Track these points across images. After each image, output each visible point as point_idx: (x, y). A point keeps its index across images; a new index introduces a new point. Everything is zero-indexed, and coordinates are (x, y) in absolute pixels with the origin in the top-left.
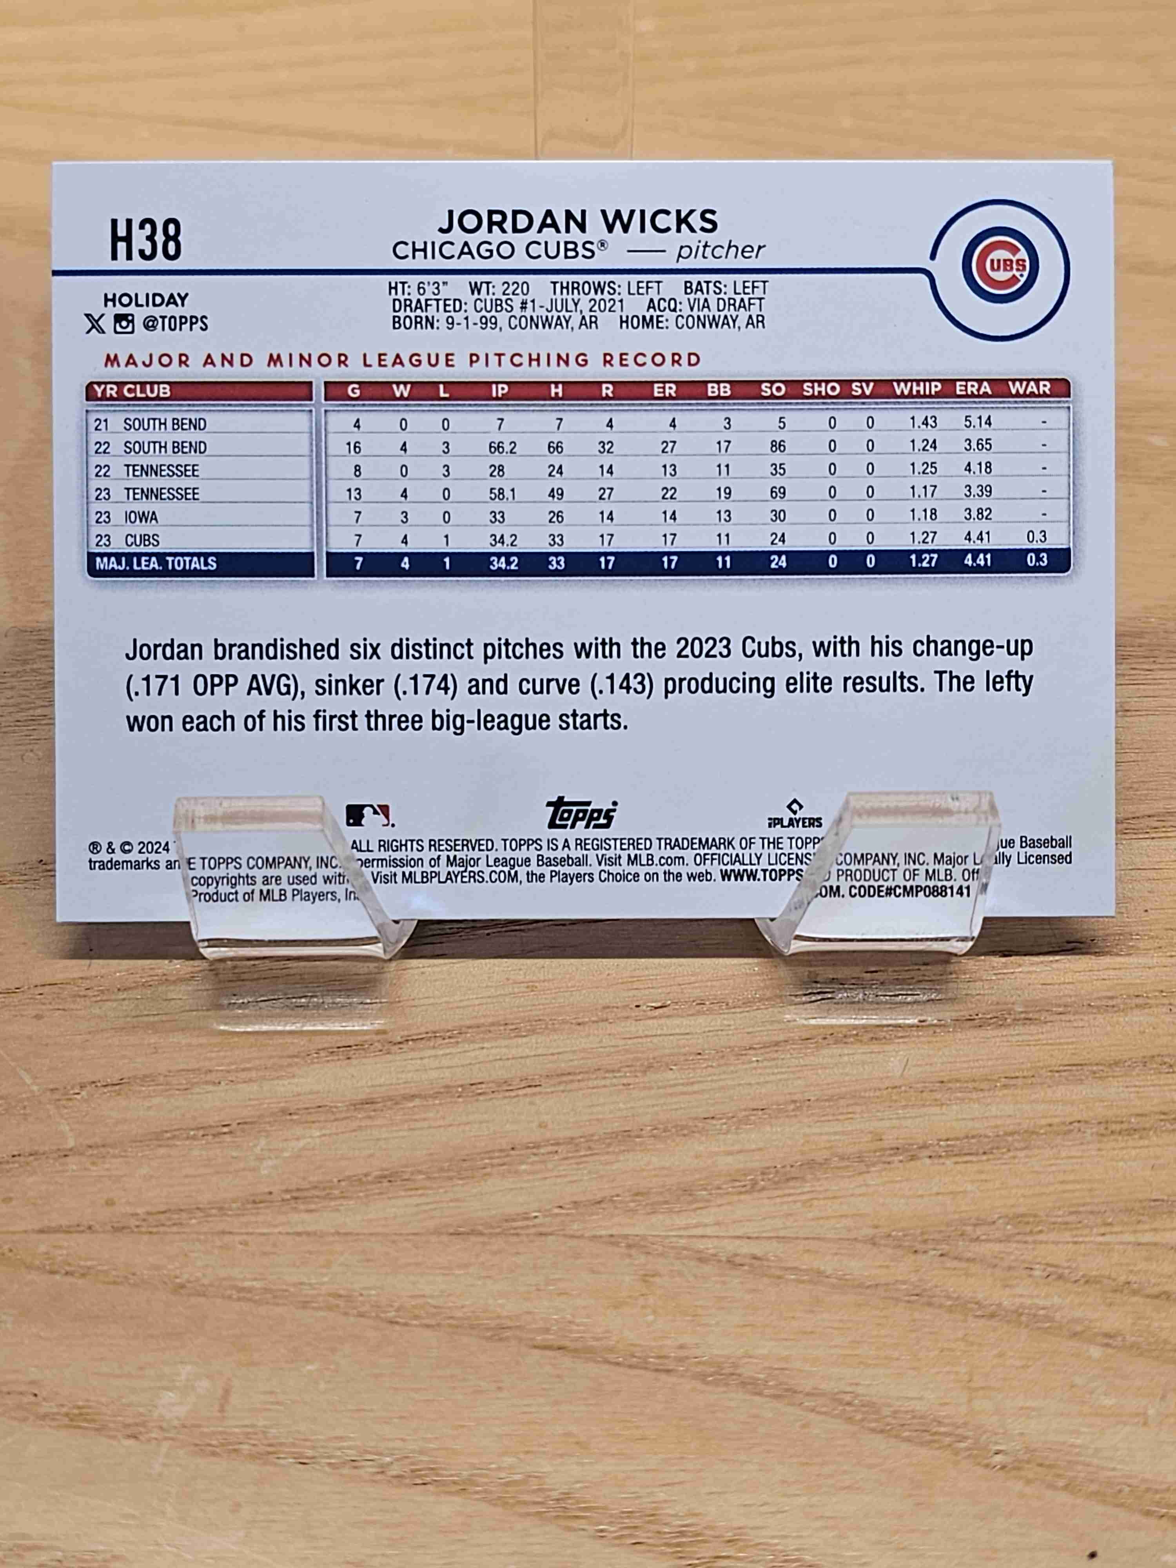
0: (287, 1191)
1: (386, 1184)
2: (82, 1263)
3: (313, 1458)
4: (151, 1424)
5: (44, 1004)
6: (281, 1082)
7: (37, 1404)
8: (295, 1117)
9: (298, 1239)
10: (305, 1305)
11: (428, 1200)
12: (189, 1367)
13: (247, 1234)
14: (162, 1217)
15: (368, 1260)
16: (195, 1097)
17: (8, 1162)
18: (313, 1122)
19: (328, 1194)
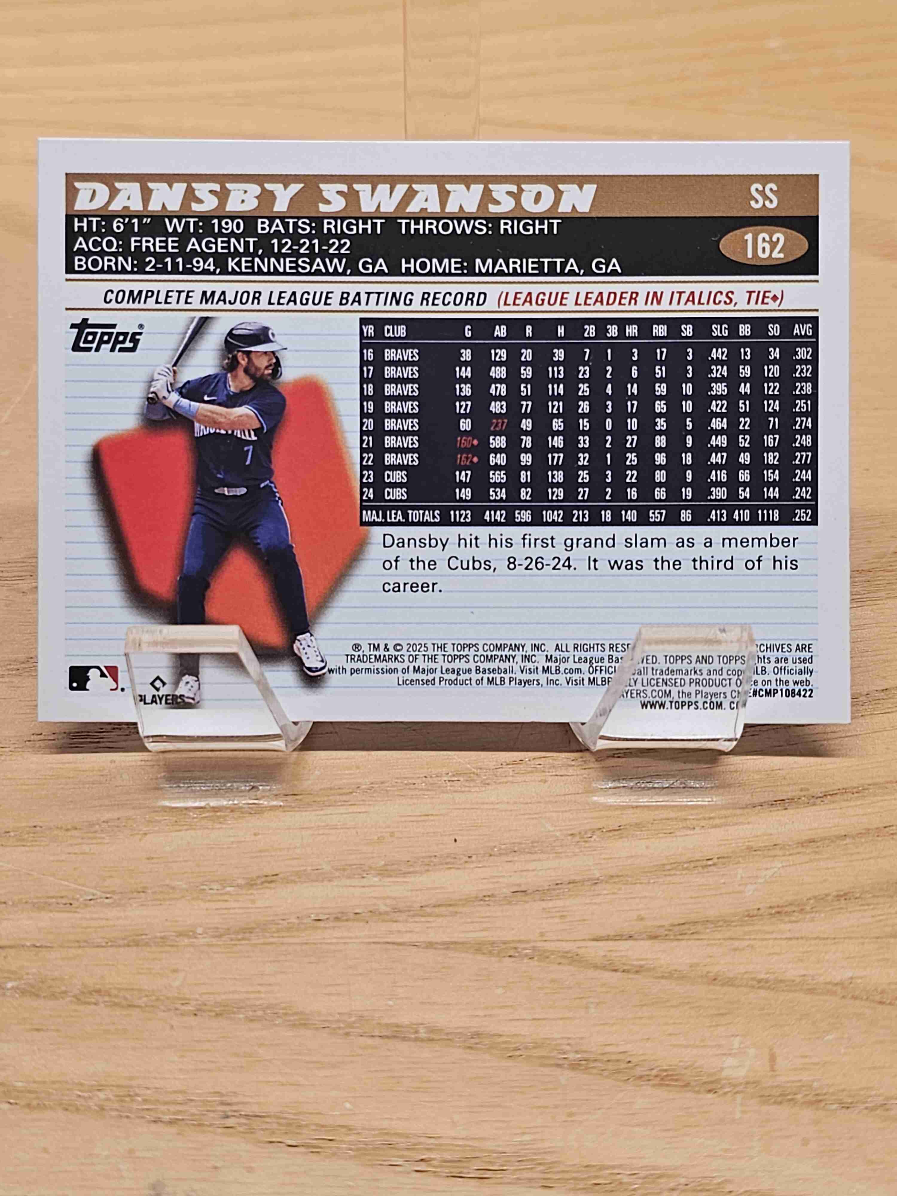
0: (771, 907)
1: (843, 902)
2: (635, 963)
3: (851, 1103)
4: (723, 1082)
5: (544, 772)
6: (741, 827)
7: (631, 1068)
8: (759, 853)
9: (790, 942)
10: (811, 991)
11: (880, 912)
12: (738, 1038)
13: (750, 939)
14: (683, 927)
15: (848, 958)
16: (679, 839)
17: (554, 890)
18: (775, 856)
19: (802, 910)
